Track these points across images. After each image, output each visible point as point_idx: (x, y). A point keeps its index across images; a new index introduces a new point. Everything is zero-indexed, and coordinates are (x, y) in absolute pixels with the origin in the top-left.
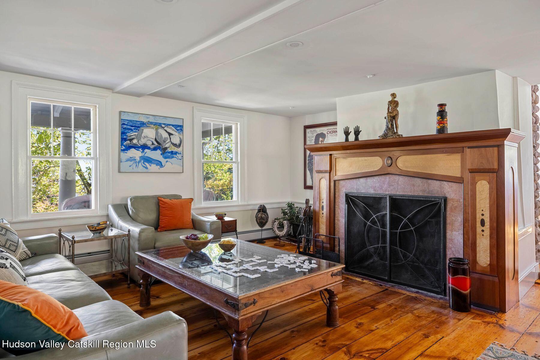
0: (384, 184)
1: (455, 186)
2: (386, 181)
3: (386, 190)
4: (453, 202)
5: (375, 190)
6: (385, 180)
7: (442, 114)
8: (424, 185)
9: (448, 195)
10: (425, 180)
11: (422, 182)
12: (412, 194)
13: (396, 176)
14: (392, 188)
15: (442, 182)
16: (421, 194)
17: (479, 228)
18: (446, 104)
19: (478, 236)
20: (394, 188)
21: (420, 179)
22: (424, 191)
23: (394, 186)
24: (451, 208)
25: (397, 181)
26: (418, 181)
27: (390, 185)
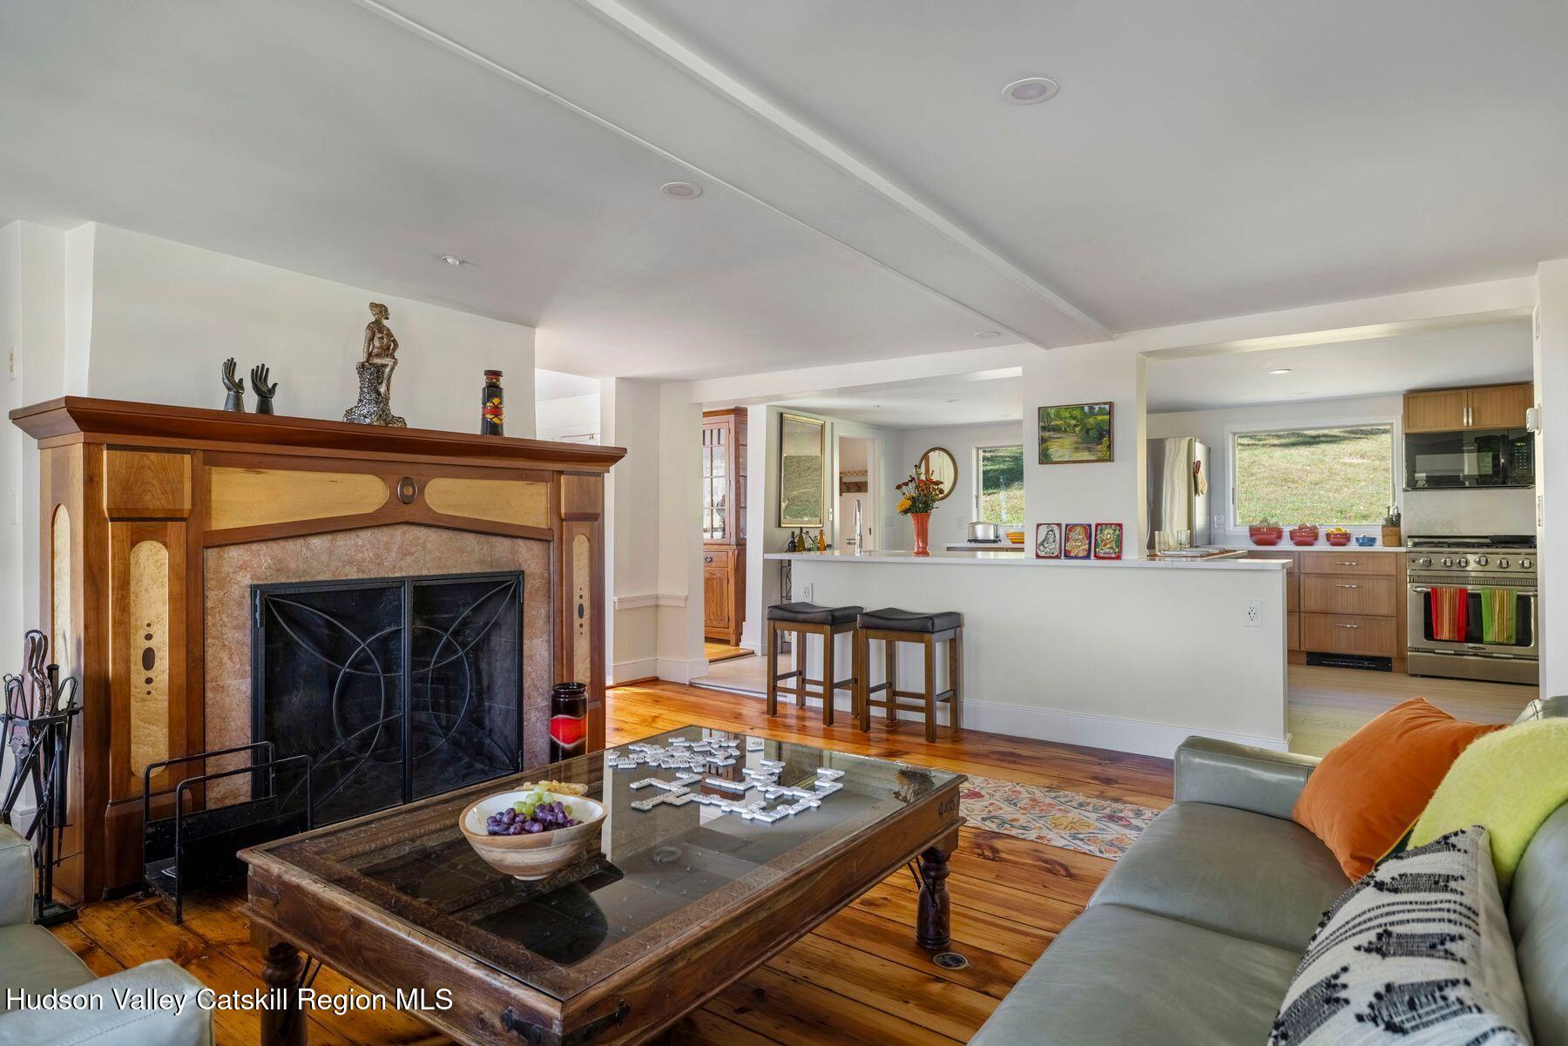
0: (389, 550)
1: (536, 547)
2: (395, 543)
3: (395, 567)
4: (534, 579)
5: (359, 570)
6: (392, 541)
7: (493, 389)
8: (482, 549)
9: (525, 567)
10: (483, 538)
11: (478, 543)
12: (459, 572)
13: (419, 529)
14: (409, 559)
15: (516, 541)
16: (476, 569)
17: (577, 621)
18: (500, 372)
19: (575, 636)
20: (416, 561)
21: (473, 535)
22: (482, 562)
23: (416, 555)
24: (530, 593)
25: (422, 541)
26: (471, 540)
27: (404, 553)
